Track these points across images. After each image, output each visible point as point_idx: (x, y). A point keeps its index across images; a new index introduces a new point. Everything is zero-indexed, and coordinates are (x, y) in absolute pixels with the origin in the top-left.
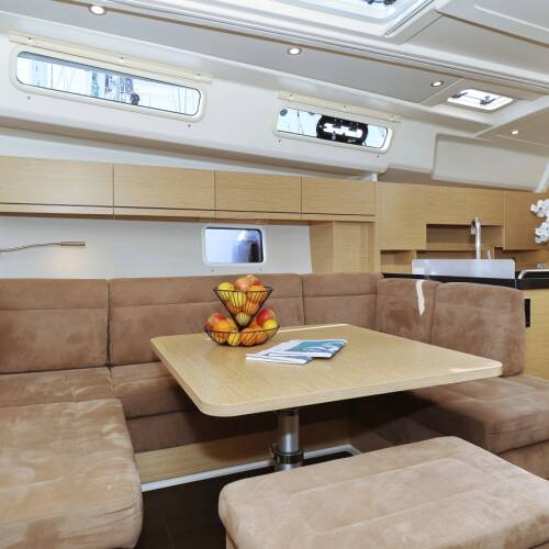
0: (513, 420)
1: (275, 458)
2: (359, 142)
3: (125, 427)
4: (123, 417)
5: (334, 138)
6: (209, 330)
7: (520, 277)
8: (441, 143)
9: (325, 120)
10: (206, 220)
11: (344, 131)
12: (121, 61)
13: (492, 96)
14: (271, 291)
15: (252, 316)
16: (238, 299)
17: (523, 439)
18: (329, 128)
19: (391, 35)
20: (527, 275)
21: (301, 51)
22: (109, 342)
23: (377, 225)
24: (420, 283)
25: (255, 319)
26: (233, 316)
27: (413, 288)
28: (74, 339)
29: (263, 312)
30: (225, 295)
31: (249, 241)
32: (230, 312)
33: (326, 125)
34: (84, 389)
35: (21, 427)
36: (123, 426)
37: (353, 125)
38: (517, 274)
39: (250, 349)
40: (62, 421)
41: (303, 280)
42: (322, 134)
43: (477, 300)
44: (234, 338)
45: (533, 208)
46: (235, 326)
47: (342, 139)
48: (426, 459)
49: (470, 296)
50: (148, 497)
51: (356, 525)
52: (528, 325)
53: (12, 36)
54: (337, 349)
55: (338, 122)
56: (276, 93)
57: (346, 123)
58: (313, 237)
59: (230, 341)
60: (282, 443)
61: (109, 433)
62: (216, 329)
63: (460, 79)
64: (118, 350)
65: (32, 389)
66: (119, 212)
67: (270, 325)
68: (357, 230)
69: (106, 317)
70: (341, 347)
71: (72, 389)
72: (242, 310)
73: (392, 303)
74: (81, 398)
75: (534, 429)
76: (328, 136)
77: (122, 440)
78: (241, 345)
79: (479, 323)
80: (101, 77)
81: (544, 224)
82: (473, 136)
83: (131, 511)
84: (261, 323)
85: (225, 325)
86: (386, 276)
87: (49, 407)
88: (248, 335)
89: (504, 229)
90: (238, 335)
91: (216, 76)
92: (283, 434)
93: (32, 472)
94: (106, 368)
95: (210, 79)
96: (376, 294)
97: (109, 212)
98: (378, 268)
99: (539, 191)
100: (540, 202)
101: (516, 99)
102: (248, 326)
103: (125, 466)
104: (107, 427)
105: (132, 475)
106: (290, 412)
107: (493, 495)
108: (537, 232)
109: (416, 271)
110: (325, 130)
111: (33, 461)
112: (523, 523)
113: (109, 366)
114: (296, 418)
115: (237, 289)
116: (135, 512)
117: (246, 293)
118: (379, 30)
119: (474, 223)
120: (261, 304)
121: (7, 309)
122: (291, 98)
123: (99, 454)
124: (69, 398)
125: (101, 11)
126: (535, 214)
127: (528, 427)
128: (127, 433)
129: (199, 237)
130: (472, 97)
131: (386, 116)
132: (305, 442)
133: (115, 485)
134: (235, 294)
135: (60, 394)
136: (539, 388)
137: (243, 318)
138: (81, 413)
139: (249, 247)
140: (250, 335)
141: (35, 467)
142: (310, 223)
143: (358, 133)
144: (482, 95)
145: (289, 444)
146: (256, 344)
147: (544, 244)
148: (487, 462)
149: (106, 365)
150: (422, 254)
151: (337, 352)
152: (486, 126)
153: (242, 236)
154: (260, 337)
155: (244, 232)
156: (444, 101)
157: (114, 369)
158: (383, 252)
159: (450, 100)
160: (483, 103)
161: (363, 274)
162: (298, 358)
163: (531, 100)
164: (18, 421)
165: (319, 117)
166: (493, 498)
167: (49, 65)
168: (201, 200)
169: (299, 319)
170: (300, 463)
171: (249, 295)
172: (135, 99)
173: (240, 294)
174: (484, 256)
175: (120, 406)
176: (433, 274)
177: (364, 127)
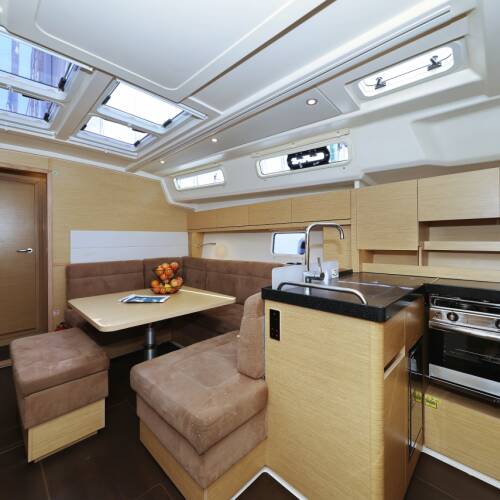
2: (324, 162)
5: (301, 166)
9: (290, 157)
18: (295, 161)
33: (292, 160)
37: (312, 152)
42: (294, 167)
47: (307, 165)
52: (274, 337)
55: (299, 155)
57: (306, 153)
110: (293, 164)
143: (320, 156)
158: (360, 251)
165: (286, 157)
177: (324, 150)
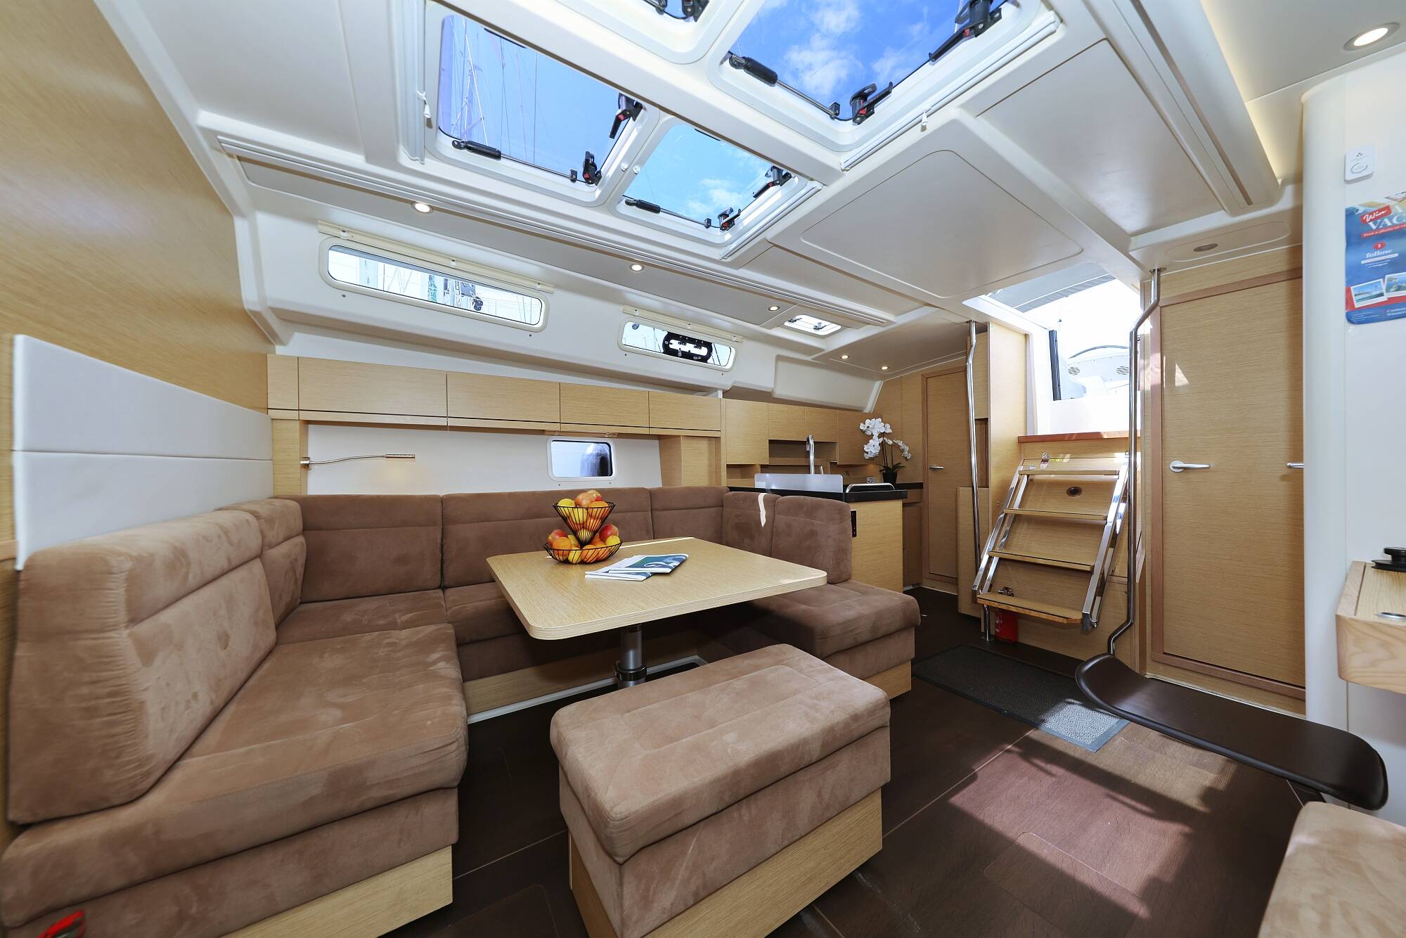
0: (839, 624)
1: (618, 676)
2: (704, 359)
3: (454, 655)
4: (453, 643)
5: (680, 354)
6: (548, 548)
7: (847, 491)
8: (780, 363)
9: (670, 336)
10: (552, 433)
11: (689, 348)
12: (453, 264)
13: (824, 323)
14: (614, 506)
15: (595, 533)
16: (579, 515)
17: (848, 642)
18: (675, 344)
19: (729, 260)
20: (853, 489)
21: (643, 268)
22: (442, 561)
23: (723, 440)
24: (761, 496)
25: (598, 534)
26: (575, 533)
27: (756, 500)
28: (401, 560)
29: (607, 528)
30: (565, 511)
31: (598, 455)
32: (571, 529)
33: (672, 341)
34: (409, 615)
35: (331, 662)
36: (453, 653)
37: (699, 344)
38: (845, 487)
39: (591, 567)
40: (382, 652)
41: (652, 494)
42: (668, 351)
43: (811, 512)
44: (574, 556)
45: (862, 427)
46: (576, 543)
47: (688, 355)
48: (757, 668)
49: (805, 509)
50: (473, 729)
51: (684, 740)
52: (854, 535)
53: (320, 227)
54: (676, 563)
55: (684, 340)
56: (621, 308)
57: (692, 341)
58: (662, 450)
59: (570, 558)
60: (624, 660)
61: (435, 662)
62: (555, 546)
63: (793, 306)
64: (452, 571)
65: (348, 617)
66: (452, 422)
67: (613, 540)
68: (704, 445)
69: (439, 536)
70: (682, 562)
71: (397, 616)
72: (583, 526)
73: (737, 516)
74: (406, 626)
75: (858, 631)
76: (674, 353)
77: (449, 670)
78: (583, 562)
79: (813, 534)
80: (439, 281)
81: (871, 441)
82: (809, 358)
83: (454, 746)
84: (603, 539)
85: (565, 543)
86: (732, 489)
87: (368, 637)
88: (590, 552)
89: (838, 445)
90: (578, 553)
91: (557, 286)
92: (626, 650)
93: (338, 713)
94: (440, 591)
95: (552, 290)
96: (723, 506)
97: (443, 422)
98: (725, 482)
99: (866, 411)
100: (868, 421)
101: (845, 327)
102: (590, 542)
103: (449, 698)
104: (435, 656)
105: (457, 707)
106: (632, 629)
107: (814, 698)
108: (866, 448)
109: (759, 485)
110: (671, 346)
111: (341, 700)
112: (837, 723)
113: (443, 588)
114: (639, 634)
115: (578, 506)
116: (458, 748)
117: (587, 509)
118: (717, 254)
119: (808, 440)
120: (604, 519)
121: (320, 529)
122: (637, 314)
123: (420, 687)
124: (393, 626)
125: (426, 209)
126: (864, 432)
127: (852, 630)
128: (456, 661)
129: (546, 450)
130: (806, 323)
131: (729, 336)
132: (647, 658)
133: (436, 720)
134: (575, 510)
135: (381, 622)
136: (864, 593)
137: (584, 534)
138: (404, 643)
139: (596, 461)
140: (591, 552)
141: (341, 707)
142: (659, 437)
143: (703, 351)
144: (815, 321)
145: (632, 660)
146: (599, 561)
147: (871, 459)
148: (812, 667)
149: (439, 587)
150: (765, 468)
151: (676, 567)
152: (819, 350)
153: (591, 449)
154: (602, 553)
155: (593, 445)
156: (781, 325)
157: (449, 592)
158: (728, 466)
159: (787, 324)
160: (816, 328)
161: (711, 488)
162: (638, 574)
163: (857, 329)
164: (326, 655)
165: (666, 333)
166: (815, 701)
167: (381, 265)
168: (543, 413)
169: (648, 532)
170: (643, 679)
171: (590, 510)
172: (478, 304)
173: (580, 510)
174: (817, 472)
175: (452, 631)
176: (774, 488)
177: (708, 346)
